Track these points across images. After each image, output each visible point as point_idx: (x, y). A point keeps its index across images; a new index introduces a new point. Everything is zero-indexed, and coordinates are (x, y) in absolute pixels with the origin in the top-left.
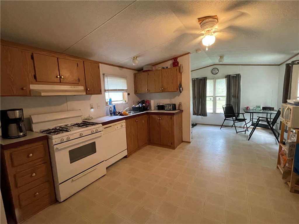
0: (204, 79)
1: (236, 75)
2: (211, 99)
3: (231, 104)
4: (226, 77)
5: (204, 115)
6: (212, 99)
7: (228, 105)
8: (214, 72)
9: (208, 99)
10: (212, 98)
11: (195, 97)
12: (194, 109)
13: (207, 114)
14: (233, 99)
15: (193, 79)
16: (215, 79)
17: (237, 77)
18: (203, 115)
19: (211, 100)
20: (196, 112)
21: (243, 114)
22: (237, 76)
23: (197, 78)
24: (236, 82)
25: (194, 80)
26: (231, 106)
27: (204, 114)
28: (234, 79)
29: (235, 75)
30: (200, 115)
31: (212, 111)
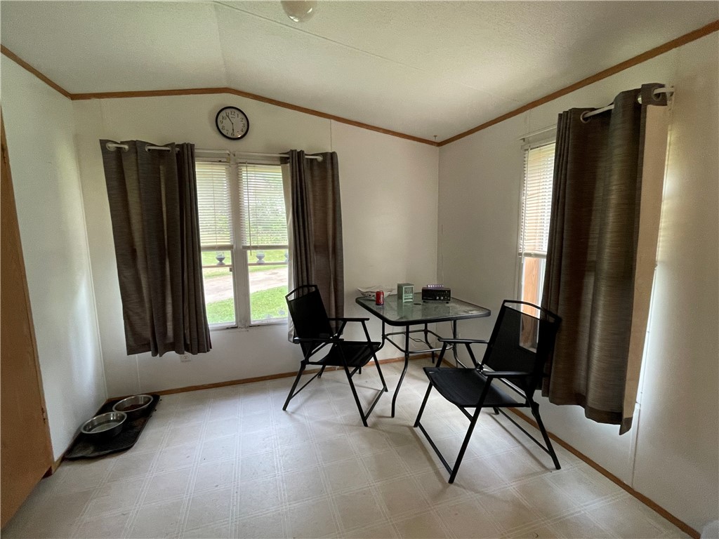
0: (180, 156)
1: (324, 155)
2: (221, 260)
3: (313, 283)
4: (283, 161)
5: (195, 347)
6: (228, 261)
7: (303, 287)
8: (226, 125)
9: (207, 259)
10: (227, 255)
11: (134, 252)
12: (135, 318)
13: (213, 335)
14: (317, 261)
15: (111, 146)
16: (235, 165)
17: (329, 166)
18: (188, 348)
19: (221, 265)
20: (147, 334)
21: (363, 320)
22: (329, 161)
23: (133, 144)
24: (324, 189)
25: (119, 149)
26: (314, 289)
27: (195, 343)
28: (317, 172)
29: (320, 158)
30: (172, 347)
31: (231, 320)
